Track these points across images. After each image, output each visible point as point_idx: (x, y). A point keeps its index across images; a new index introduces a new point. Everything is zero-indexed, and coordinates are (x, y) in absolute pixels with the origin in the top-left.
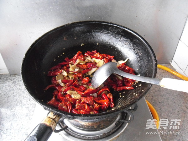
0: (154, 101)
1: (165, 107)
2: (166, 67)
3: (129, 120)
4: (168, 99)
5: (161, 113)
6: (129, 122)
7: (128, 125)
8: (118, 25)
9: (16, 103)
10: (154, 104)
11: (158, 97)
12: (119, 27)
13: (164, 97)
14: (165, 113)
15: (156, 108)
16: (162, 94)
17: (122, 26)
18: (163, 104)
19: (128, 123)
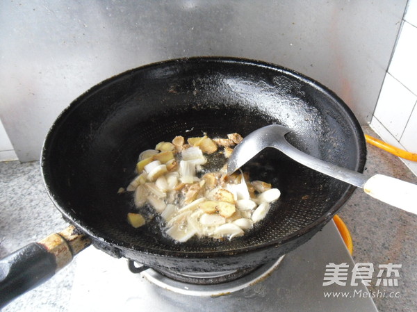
1: (362, 214)
5: (355, 227)
14: (363, 227)
18: (357, 207)
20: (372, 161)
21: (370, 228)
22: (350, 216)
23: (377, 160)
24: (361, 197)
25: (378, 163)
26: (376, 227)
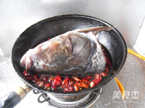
0: (121, 77)
1: (129, 82)
2: (130, 50)
3: (101, 92)
4: (131, 75)
5: (126, 86)
6: (101, 94)
7: (100, 96)
8: (100, 20)
9: (9, 79)
10: (120, 79)
11: (123, 74)
12: (100, 21)
13: (129, 74)
14: (129, 87)
15: (122, 82)
16: (127, 71)
17: (103, 21)
18: (127, 79)
19: (99, 95)
20: (134, 61)
21: (132, 87)
22: (124, 82)
23: (136, 61)
24: (129, 75)
25: (136, 62)
26: (134, 87)
